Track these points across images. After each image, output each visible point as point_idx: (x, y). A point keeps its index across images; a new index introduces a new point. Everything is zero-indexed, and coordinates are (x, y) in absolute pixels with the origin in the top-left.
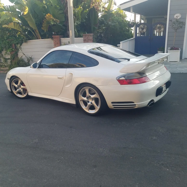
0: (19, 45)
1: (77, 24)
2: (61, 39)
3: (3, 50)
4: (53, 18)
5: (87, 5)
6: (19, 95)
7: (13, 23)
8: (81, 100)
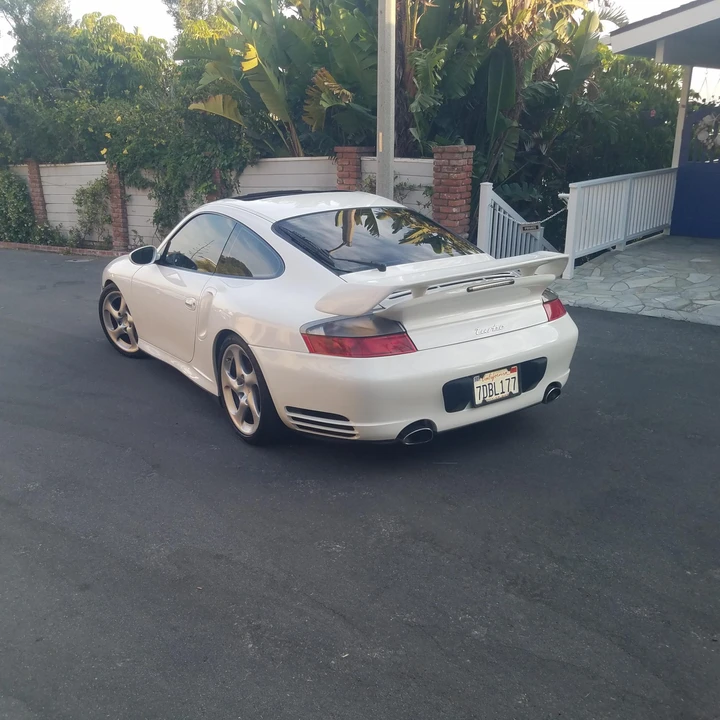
0: (234, 173)
1: (422, 107)
2: (363, 158)
3: (187, 187)
4: (333, 84)
5: (475, 37)
6: (122, 345)
7: (221, 96)
8: (227, 387)
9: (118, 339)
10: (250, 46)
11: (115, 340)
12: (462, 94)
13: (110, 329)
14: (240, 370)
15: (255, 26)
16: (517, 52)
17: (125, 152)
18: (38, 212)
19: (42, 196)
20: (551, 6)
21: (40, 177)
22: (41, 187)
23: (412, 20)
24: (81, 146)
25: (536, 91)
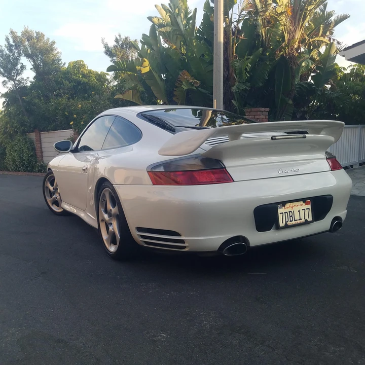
1: (239, 89)
4: (188, 77)
5: (267, 54)
6: (55, 208)
7: (131, 91)
8: (103, 220)
9: (52, 205)
10: (145, 59)
11: (51, 205)
12: (261, 85)
13: (48, 199)
14: (110, 206)
15: (149, 52)
16: (291, 62)
17: (82, 123)
18: (38, 156)
19: (41, 148)
20: (309, 40)
21: (40, 139)
22: (41, 143)
23: (233, 44)
24: (61, 123)
25: (302, 85)
